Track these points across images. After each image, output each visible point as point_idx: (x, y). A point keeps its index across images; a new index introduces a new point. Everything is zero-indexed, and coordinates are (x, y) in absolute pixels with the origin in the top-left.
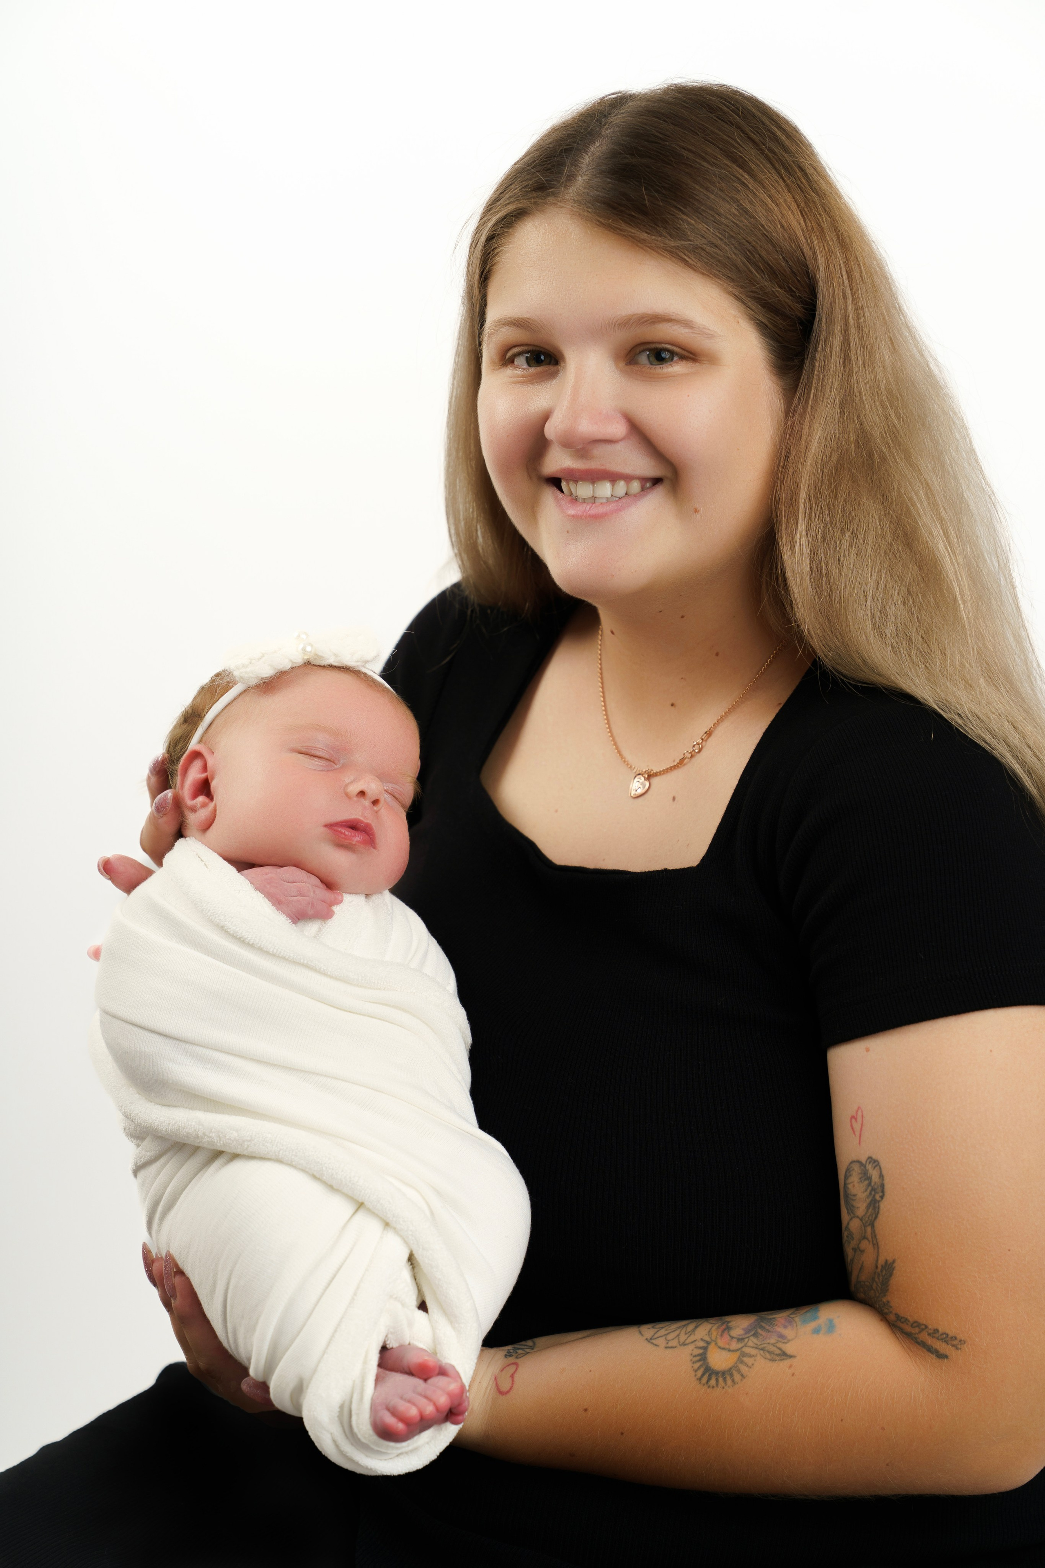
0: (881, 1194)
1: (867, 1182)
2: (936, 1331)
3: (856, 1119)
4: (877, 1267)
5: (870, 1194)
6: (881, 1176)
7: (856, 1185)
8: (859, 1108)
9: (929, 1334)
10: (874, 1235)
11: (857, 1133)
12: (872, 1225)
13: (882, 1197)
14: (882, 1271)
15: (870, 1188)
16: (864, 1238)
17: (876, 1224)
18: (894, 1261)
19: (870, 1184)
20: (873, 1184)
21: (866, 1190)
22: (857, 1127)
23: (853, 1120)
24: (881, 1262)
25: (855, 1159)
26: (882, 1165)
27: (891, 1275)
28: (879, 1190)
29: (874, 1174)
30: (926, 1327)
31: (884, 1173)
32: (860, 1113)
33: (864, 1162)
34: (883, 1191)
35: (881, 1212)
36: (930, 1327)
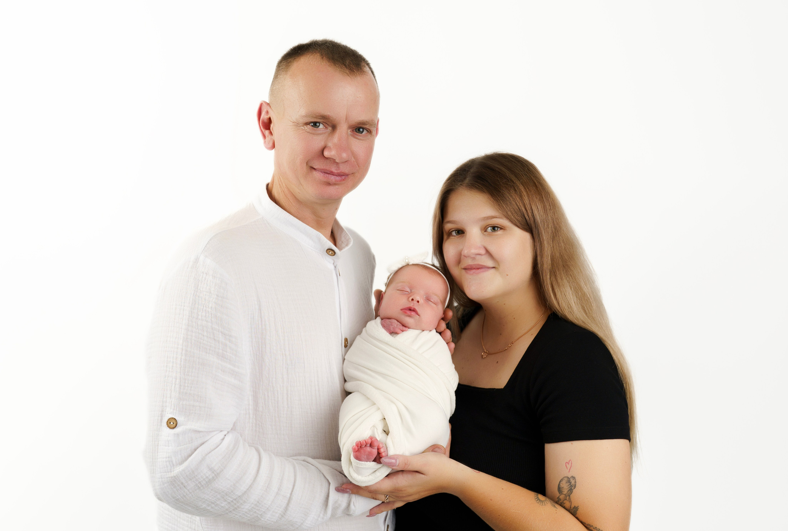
0: (574, 487)
1: (569, 484)
2: (596, 528)
3: (568, 464)
4: (571, 508)
5: (570, 487)
6: (575, 482)
7: (564, 484)
8: (570, 460)
9: (594, 528)
10: (570, 499)
11: (569, 469)
12: (569, 496)
13: (574, 488)
14: (573, 509)
15: (570, 485)
16: (566, 500)
17: (571, 496)
18: (578, 506)
19: (570, 484)
20: (571, 484)
21: (568, 486)
22: (569, 466)
23: (567, 464)
24: (573, 506)
25: (566, 476)
26: (576, 479)
27: (577, 510)
28: (574, 486)
29: (573, 482)
30: (592, 526)
31: (577, 481)
32: (570, 462)
33: (570, 478)
34: (575, 487)
35: (573, 492)
36: (594, 526)
